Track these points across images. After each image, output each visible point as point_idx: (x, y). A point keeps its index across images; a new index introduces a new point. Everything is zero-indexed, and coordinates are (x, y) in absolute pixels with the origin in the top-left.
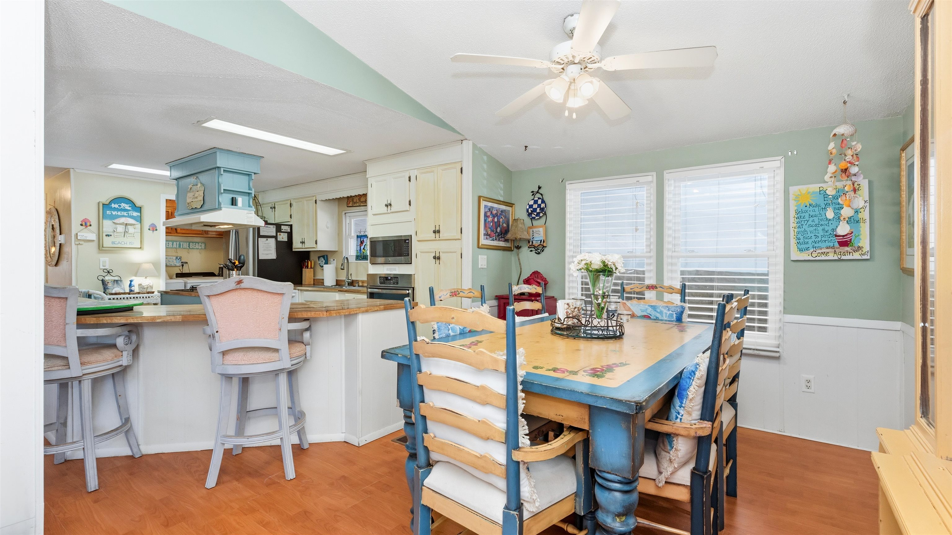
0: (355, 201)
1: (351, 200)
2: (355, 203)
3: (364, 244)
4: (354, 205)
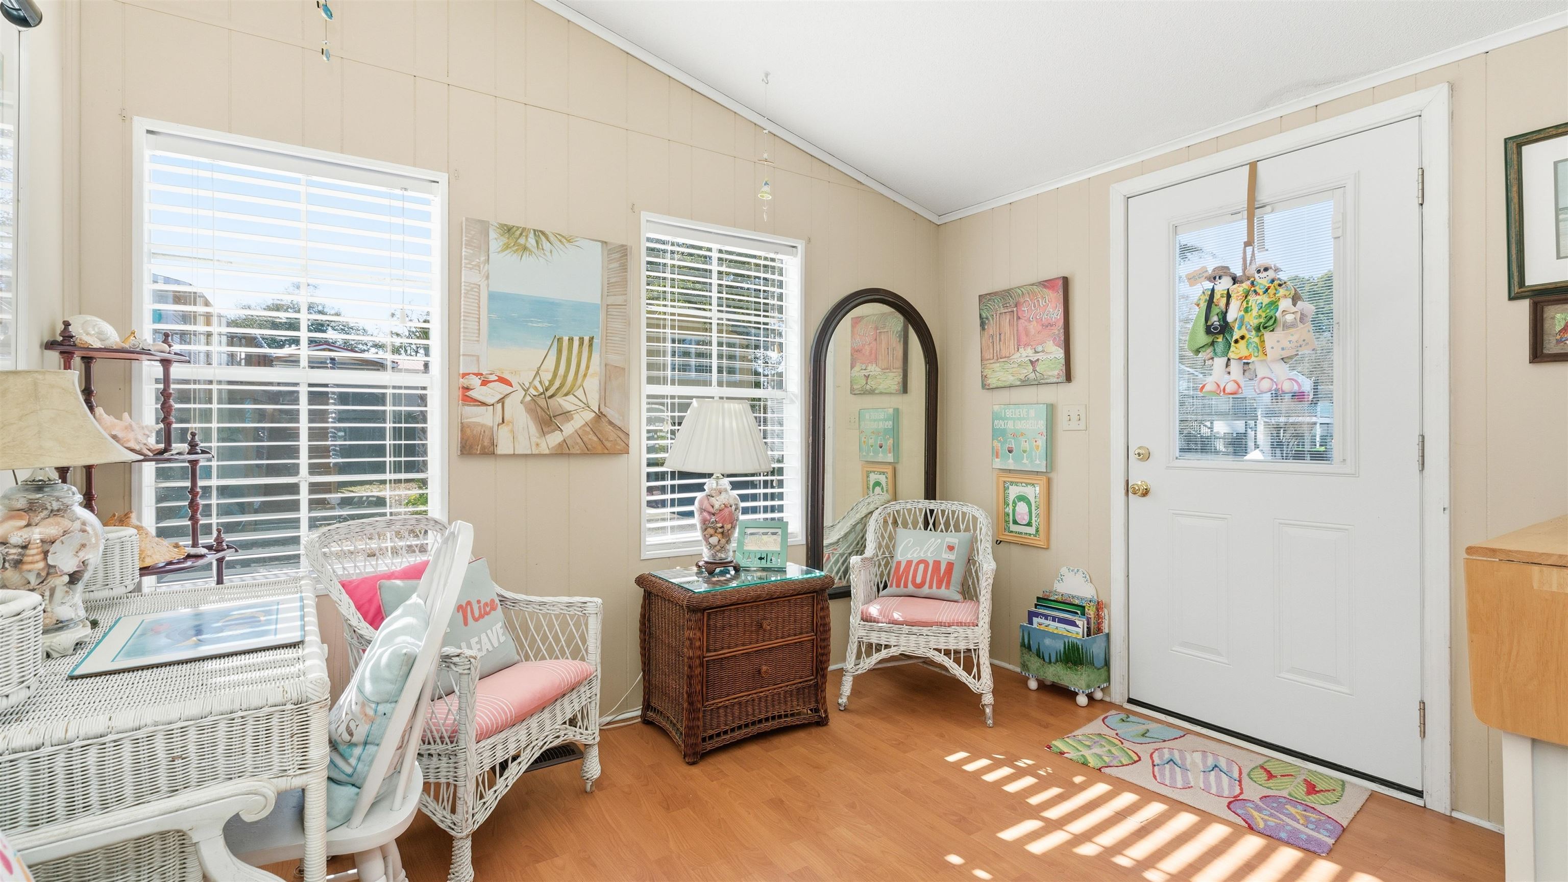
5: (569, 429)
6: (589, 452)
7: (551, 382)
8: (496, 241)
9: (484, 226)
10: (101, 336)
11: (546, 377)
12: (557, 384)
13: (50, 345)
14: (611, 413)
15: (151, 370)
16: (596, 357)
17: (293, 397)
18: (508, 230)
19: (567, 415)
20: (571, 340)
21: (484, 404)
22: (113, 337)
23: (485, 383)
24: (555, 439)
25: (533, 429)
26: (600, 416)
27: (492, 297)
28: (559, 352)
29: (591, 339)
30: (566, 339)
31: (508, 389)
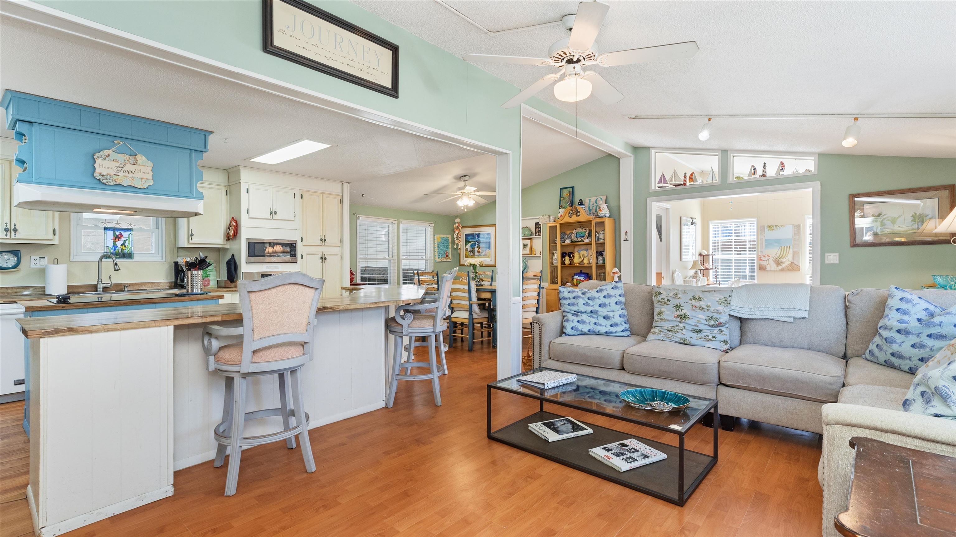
3: (123, 239)
5: (784, 265)
6: (789, 270)
7: (779, 256)
8: (766, 229)
9: (764, 227)
10: (705, 253)
11: (778, 255)
12: (781, 256)
13: (699, 255)
14: (795, 262)
15: (711, 257)
16: (791, 250)
17: (731, 260)
18: (769, 226)
19: (783, 263)
20: (784, 247)
21: (764, 261)
22: (706, 253)
23: (764, 256)
24: (780, 267)
25: (775, 266)
26: (792, 263)
27: (766, 240)
28: (781, 249)
29: (790, 246)
30: (783, 247)
31: (769, 258)
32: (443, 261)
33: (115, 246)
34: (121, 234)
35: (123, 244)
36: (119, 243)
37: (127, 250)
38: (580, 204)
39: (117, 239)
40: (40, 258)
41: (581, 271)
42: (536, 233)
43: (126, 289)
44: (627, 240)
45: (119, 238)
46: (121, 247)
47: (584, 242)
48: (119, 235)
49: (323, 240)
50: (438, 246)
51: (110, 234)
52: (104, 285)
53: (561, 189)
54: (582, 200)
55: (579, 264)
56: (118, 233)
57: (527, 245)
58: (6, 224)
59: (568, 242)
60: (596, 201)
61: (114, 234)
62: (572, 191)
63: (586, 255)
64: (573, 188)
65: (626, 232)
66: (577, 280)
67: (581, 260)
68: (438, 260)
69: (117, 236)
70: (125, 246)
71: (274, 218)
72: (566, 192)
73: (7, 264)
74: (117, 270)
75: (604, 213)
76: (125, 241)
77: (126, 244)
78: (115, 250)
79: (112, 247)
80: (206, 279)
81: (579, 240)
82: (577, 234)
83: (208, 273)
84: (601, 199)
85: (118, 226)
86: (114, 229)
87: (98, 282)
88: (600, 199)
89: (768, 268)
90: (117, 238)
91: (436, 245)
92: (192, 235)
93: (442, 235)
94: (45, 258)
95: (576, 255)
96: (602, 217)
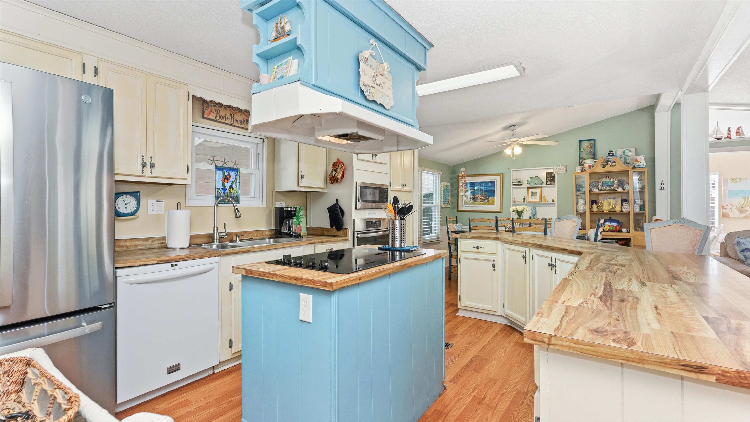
0: (222, 114)
1: (214, 110)
2: (221, 117)
3: (231, 180)
4: (220, 120)
32: (446, 207)
33: (224, 188)
34: (229, 174)
35: (231, 187)
36: (228, 185)
37: (234, 194)
38: (611, 155)
39: (226, 180)
40: (157, 201)
41: (610, 218)
42: (547, 182)
43: (238, 239)
44: (663, 190)
45: (228, 179)
46: (229, 189)
47: (615, 190)
48: (227, 175)
49: (404, 185)
50: (444, 193)
51: (220, 173)
52: (221, 234)
53: (580, 141)
54: (612, 151)
55: (608, 211)
56: (226, 174)
57: (536, 193)
58: (143, 156)
59: (595, 190)
60: (624, 153)
61: (224, 174)
62: (593, 143)
63: (614, 203)
64: (594, 140)
65: (662, 182)
66: (609, 226)
67: (611, 207)
68: (444, 206)
69: (226, 176)
70: (233, 189)
71: (374, 161)
72: (585, 145)
73: (126, 209)
74: (239, 217)
75: (642, 163)
76: (233, 182)
77: (234, 187)
78: (224, 193)
79: (221, 189)
80: (298, 226)
81: (608, 188)
82: (603, 183)
83: (300, 220)
84: (630, 151)
85: (225, 165)
86: (222, 169)
87: (214, 231)
88: (628, 151)
89: (732, 215)
90: (226, 178)
91: (442, 191)
92: (303, 177)
93: (446, 183)
94: (162, 201)
95: (606, 203)
96: (640, 167)
